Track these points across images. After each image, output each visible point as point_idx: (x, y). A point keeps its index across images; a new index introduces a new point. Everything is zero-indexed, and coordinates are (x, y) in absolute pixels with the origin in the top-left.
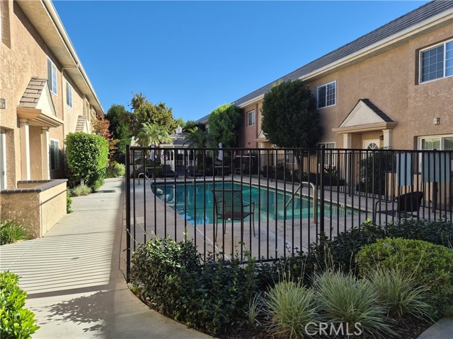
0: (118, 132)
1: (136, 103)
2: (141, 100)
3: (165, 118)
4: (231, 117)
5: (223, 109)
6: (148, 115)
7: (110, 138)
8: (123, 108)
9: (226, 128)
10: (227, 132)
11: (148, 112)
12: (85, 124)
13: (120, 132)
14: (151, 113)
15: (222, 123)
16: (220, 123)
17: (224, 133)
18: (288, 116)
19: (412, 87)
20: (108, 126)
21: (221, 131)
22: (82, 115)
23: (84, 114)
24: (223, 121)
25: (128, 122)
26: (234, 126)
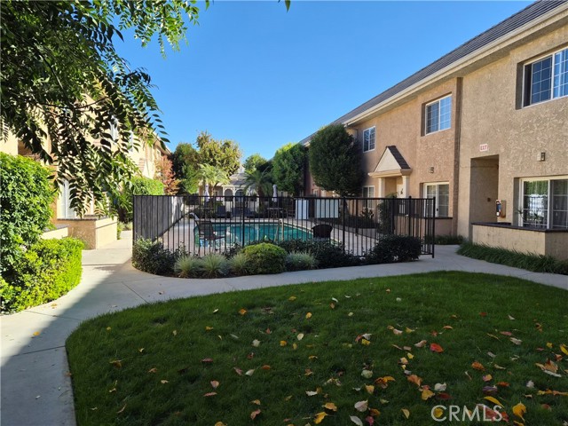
0: (184, 172)
1: (201, 142)
2: (206, 138)
3: (228, 158)
4: (294, 157)
5: (286, 149)
6: (211, 155)
7: (173, 178)
8: (189, 146)
9: (289, 168)
10: (290, 172)
11: (210, 151)
12: (145, 167)
13: (186, 171)
14: (213, 153)
15: (284, 163)
16: (283, 163)
17: (287, 173)
18: (328, 160)
19: (419, 138)
20: (170, 166)
21: (284, 172)
22: (144, 158)
23: (147, 156)
24: (286, 160)
25: (193, 161)
26: (297, 166)
